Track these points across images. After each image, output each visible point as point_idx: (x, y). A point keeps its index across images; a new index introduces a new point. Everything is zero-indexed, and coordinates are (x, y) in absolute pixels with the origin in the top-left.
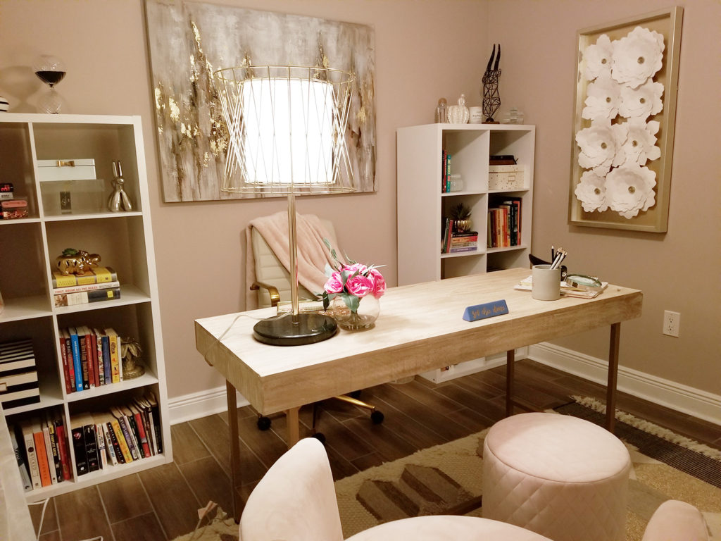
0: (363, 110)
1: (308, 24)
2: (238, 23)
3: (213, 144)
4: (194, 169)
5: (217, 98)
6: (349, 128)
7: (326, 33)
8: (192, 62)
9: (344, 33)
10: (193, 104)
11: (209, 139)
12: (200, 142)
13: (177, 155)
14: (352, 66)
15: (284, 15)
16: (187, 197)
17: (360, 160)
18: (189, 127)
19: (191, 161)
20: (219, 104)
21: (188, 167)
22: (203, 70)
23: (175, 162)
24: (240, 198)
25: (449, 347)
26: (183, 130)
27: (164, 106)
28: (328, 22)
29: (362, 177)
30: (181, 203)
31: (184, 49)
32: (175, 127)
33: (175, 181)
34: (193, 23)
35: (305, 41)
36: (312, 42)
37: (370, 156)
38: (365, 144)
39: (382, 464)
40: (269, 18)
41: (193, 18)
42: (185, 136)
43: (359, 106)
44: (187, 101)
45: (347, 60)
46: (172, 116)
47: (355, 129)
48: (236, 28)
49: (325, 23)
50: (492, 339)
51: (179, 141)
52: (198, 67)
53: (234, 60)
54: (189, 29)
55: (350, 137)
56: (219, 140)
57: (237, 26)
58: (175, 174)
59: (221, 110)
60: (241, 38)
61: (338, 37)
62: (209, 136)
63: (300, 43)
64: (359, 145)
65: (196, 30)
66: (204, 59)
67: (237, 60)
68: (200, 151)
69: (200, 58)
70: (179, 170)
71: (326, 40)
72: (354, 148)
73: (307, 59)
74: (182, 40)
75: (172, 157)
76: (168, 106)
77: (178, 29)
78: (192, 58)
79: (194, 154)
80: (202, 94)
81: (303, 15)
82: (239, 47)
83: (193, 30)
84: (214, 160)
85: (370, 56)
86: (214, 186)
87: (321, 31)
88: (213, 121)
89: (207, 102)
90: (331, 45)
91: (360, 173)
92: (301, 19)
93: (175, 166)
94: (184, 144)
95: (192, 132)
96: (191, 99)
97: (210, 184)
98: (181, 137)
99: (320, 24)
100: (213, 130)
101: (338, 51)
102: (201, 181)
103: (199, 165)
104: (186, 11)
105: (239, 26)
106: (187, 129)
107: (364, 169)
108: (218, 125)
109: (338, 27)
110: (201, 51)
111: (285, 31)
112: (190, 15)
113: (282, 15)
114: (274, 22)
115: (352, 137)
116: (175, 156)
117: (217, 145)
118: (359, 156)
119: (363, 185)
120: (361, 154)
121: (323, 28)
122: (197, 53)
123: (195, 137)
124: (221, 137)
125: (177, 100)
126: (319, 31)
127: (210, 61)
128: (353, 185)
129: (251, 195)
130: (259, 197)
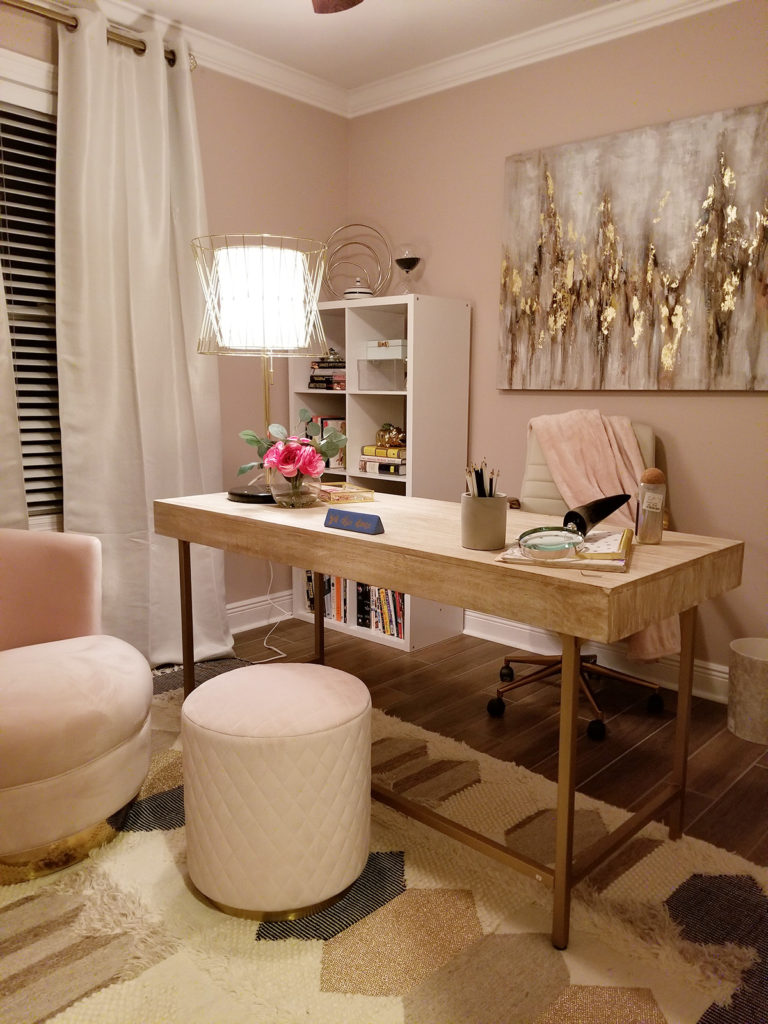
1: (705, 125)
2: (600, 157)
3: (551, 319)
4: (528, 352)
5: (562, 261)
6: (761, 280)
7: (735, 131)
8: (542, 223)
10: (536, 273)
11: (548, 314)
12: (538, 318)
13: (514, 335)
15: (667, 124)
16: (517, 385)
18: (529, 301)
19: (526, 343)
20: (564, 269)
21: (522, 350)
22: (552, 228)
23: (510, 344)
24: (572, 389)
26: (522, 306)
27: (507, 279)
28: (741, 111)
30: (510, 391)
31: (535, 208)
32: (515, 303)
33: (508, 365)
34: (548, 173)
35: (696, 153)
36: (708, 150)
40: (644, 137)
41: (549, 168)
42: (524, 312)
44: (530, 269)
46: (514, 290)
48: (597, 164)
49: (735, 114)
51: (517, 318)
52: (547, 227)
53: (589, 208)
54: (542, 182)
56: (558, 314)
57: (598, 161)
58: (508, 357)
59: (565, 276)
60: (601, 176)
62: (548, 309)
63: (687, 158)
65: (550, 182)
66: (555, 215)
67: (593, 206)
68: (536, 329)
69: (551, 215)
70: (513, 352)
71: (734, 142)
73: (696, 180)
74: (534, 198)
75: (508, 338)
76: (511, 279)
77: (532, 186)
78: (542, 216)
79: (530, 333)
80: (548, 258)
81: (697, 115)
82: (598, 189)
83: (547, 181)
84: (549, 340)
86: (546, 372)
87: (726, 129)
88: (554, 291)
89: (551, 268)
90: (743, 146)
92: (693, 121)
93: (510, 348)
94: (521, 322)
95: (531, 307)
96: (535, 267)
97: (542, 369)
98: (520, 312)
99: (726, 118)
100: (554, 302)
101: (755, 153)
102: (533, 366)
103: (533, 345)
104: (542, 161)
105: (602, 160)
106: (527, 303)
108: (560, 296)
109: (760, 113)
110: (552, 206)
111: (664, 148)
112: (546, 165)
113: (663, 126)
114: (650, 142)
115: (764, 295)
116: (510, 336)
117: (555, 321)
121: (730, 125)
122: (548, 210)
123: (533, 313)
124: (562, 310)
125: (520, 270)
126: (722, 131)
127: (561, 216)
128: (754, 378)
129: (587, 386)
130: (597, 388)
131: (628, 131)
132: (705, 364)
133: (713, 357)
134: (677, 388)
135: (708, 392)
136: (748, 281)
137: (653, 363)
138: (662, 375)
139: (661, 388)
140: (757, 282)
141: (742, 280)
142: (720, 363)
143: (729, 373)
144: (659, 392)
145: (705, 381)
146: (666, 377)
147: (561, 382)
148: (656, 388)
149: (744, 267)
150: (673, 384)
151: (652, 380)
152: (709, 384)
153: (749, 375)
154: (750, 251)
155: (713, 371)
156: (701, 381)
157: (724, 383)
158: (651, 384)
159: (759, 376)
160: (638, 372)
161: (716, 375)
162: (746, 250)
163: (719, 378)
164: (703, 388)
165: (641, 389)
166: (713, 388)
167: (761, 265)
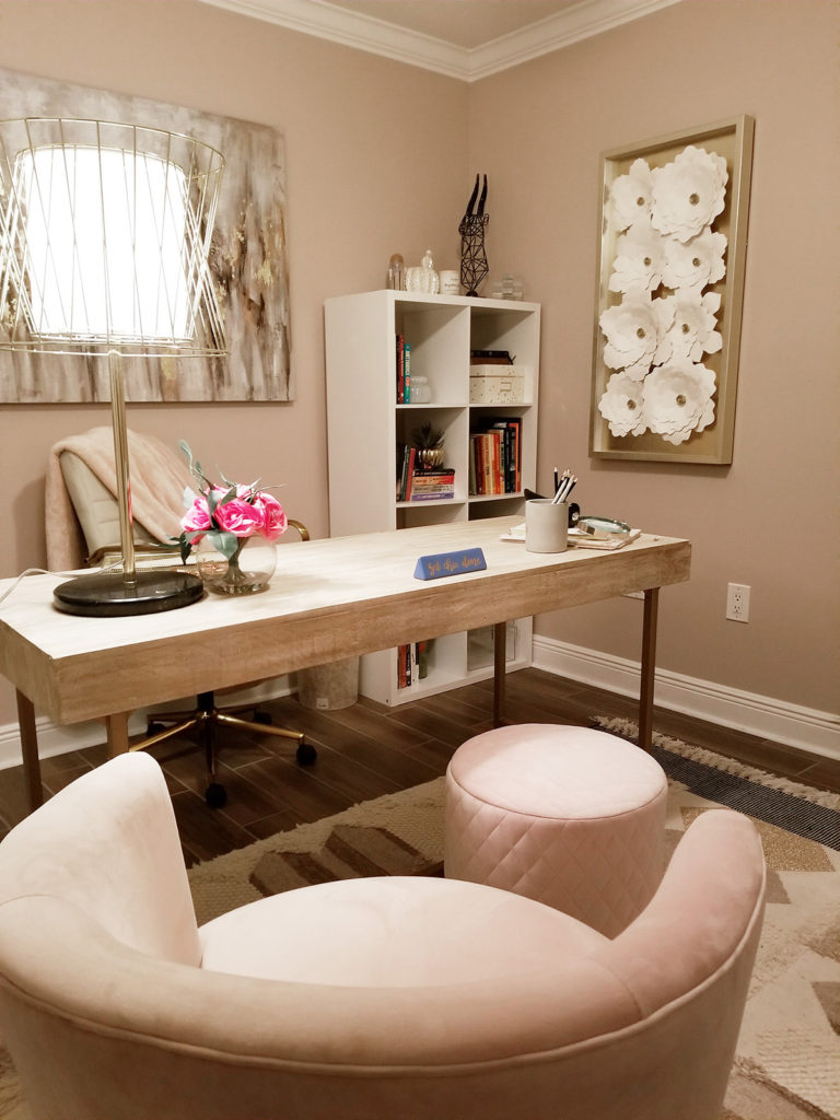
0: (267, 263)
1: (171, 117)
2: (47, 104)
6: (245, 294)
7: (202, 134)
9: (233, 136)
14: (247, 191)
15: (130, 98)
17: (264, 348)
24: (54, 401)
25: (389, 617)
28: (205, 115)
29: (268, 376)
36: (180, 146)
37: (280, 343)
38: (271, 321)
39: (295, 827)
40: (103, 101)
43: (260, 260)
45: (238, 182)
47: (254, 296)
48: (46, 112)
49: (199, 117)
50: (459, 608)
55: (245, 309)
57: (45, 109)
60: (53, 130)
61: (223, 141)
63: (159, 146)
64: (261, 322)
71: (203, 147)
72: (253, 328)
81: (163, 102)
85: (277, 179)
86: (8, 378)
87: (193, 129)
91: (264, 368)
92: (158, 106)
99: (192, 117)
101: (224, 166)
105: (50, 108)
107: (271, 363)
109: (222, 126)
113: (126, 97)
114: (111, 107)
115: (250, 309)
118: (262, 341)
119: (269, 389)
120: (265, 338)
121: (197, 126)
126: (189, 129)
128: (252, 389)
129: (74, 397)
130: (89, 399)
131: (84, 86)
132: (207, 374)
133: (214, 367)
134: (182, 400)
135: (213, 403)
136: (234, 293)
137: (153, 372)
138: (166, 385)
139: (166, 400)
140: (241, 295)
141: (228, 290)
142: (220, 374)
143: (230, 384)
144: (164, 404)
145: (209, 392)
146: (169, 388)
147: (35, 393)
148: (160, 400)
149: (229, 279)
150: (177, 395)
151: (155, 390)
152: (213, 395)
153: (247, 387)
154: (231, 264)
155: (215, 381)
156: (205, 392)
157: (227, 394)
158: (155, 395)
159: (255, 388)
160: (137, 383)
161: (218, 386)
162: (227, 262)
163: (222, 388)
164: (209, 399)
165: (144, 400)
166: (217, 399)
167: (242, 277)
